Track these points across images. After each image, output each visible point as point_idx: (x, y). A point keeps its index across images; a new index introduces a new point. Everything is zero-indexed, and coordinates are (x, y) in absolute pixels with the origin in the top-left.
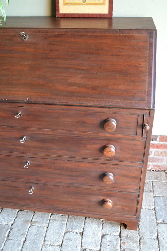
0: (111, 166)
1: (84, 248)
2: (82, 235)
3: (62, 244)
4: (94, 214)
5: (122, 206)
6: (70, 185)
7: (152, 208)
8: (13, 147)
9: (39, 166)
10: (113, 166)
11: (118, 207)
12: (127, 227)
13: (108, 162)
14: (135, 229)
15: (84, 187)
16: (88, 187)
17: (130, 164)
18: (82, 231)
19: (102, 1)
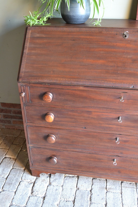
8: (107, 125)
9: (126, 142)
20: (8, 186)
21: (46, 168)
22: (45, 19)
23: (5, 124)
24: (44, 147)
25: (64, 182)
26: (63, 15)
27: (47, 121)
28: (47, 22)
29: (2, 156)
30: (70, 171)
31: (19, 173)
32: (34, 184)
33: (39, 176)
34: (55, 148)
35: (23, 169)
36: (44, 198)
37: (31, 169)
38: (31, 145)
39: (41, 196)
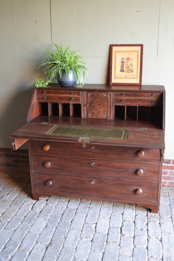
0: (142, 164)
1: (124, 220)
2: (123, 214)
3: (110, 218)
4: (131, 200)
5: (148, 193)
6: (117, 179)
7: (168, 204)
8: (85, 153)
9: (99, 165)
10: (143, 165)
11: (145, 194)
12: (152, 211)
13: (140, 162)
14: (157, 213)
15: (125, 180)
16: (127, 180)
17: (153, 163)
18: (122, 212)
19: (136, 77)
21: (44, 191)
22: (47, 84)
23: (14, 168)
24: (43, 172)
25: (58, 204)
26: (59, 81)
28: (48, 85)
29: (11, 188)
30: (61, 193)
31: (23, 198)
32: (34, 205)
33: (39, 200)
34: (51, 173)
36: (41, 212)
37: (32, 193)
38: (34, 171)
39: (38, 211)
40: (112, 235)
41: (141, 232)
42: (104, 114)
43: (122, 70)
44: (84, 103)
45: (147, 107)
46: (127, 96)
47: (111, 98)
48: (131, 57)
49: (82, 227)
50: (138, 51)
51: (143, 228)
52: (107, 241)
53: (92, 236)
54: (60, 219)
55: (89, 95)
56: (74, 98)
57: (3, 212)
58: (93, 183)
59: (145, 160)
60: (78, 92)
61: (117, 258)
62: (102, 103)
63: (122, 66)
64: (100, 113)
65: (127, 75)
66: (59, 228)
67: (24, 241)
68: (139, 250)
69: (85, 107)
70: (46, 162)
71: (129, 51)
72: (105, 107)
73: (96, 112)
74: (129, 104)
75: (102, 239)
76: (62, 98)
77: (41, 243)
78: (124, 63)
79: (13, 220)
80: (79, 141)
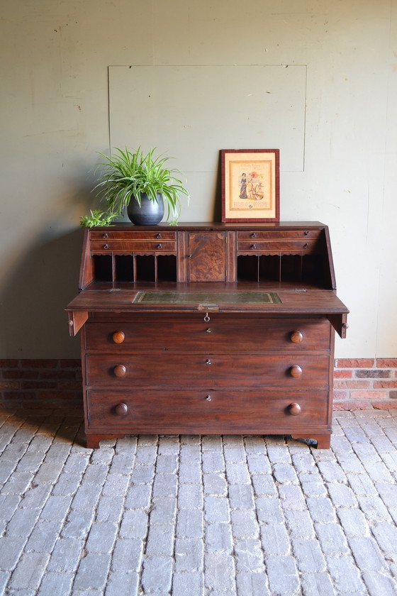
0: (298, 357)
1: (274, 463)
2: (268, 455)
3: (247, 462)
4: (279, 429)
5: (311, 411)
6: (253, 388)
8: (194, 342)
9: (219, 365)
11: (306, 413)
12: (318, 446)
14: (328, 448)
15: (269, 388)
16: (273, 389)
17: (317, 353)
18: (266, 453)
19: (268, 206)
20: (52, 459)
21: (110, 428)
22: (109, 220)
23: (24, 401)
24: (108, 388)
25: (138, 450)
26: (131, 216)
27: (116, 340)
28: (111, 223)
29: (31, 434)
30: (147, 427)
31: (65, 447)
32: (91, 456)
33: (98, 447)
34: (125, 388)
35: (70, 444)
36: (111, 465)
37: (86, 433)
38: (89, 388)
39: (105, 464)
40: (261, 484)
41: (310, 476)
42: (220, 273)
43: (243, 196)
44: (183, 254)
45: (297, 256)
46: (260, 237)
47: (232, 242)
48: (258, 172)
49: (201, 479)
50: (270, 161)
51: (311, 470)
52: (255, 495)
53: (226, 489)
54: (153, 472)
55: (191, 238)
56: (165, 245)
57: (36, 471)
58: (209, 399)
59: (304, 348)
60: (171, 234)
61: (282, 514)
62: (216, 252)
63: (244, 188)
64: (213, 271)
65: (252, 205)
66: (158, 484)
67: (100, 509)
68: (316, 500)
69: (185, 260)
70: (116, 367)
71: (255, 162)
72: (221, 259)
73: (205, 269)
74: (265, 252)
75: (245, 492)
76: (139, 246)
77: (135, 509)
78: (247, 183)
79: (62, 481)
80: (199, 308)
